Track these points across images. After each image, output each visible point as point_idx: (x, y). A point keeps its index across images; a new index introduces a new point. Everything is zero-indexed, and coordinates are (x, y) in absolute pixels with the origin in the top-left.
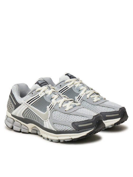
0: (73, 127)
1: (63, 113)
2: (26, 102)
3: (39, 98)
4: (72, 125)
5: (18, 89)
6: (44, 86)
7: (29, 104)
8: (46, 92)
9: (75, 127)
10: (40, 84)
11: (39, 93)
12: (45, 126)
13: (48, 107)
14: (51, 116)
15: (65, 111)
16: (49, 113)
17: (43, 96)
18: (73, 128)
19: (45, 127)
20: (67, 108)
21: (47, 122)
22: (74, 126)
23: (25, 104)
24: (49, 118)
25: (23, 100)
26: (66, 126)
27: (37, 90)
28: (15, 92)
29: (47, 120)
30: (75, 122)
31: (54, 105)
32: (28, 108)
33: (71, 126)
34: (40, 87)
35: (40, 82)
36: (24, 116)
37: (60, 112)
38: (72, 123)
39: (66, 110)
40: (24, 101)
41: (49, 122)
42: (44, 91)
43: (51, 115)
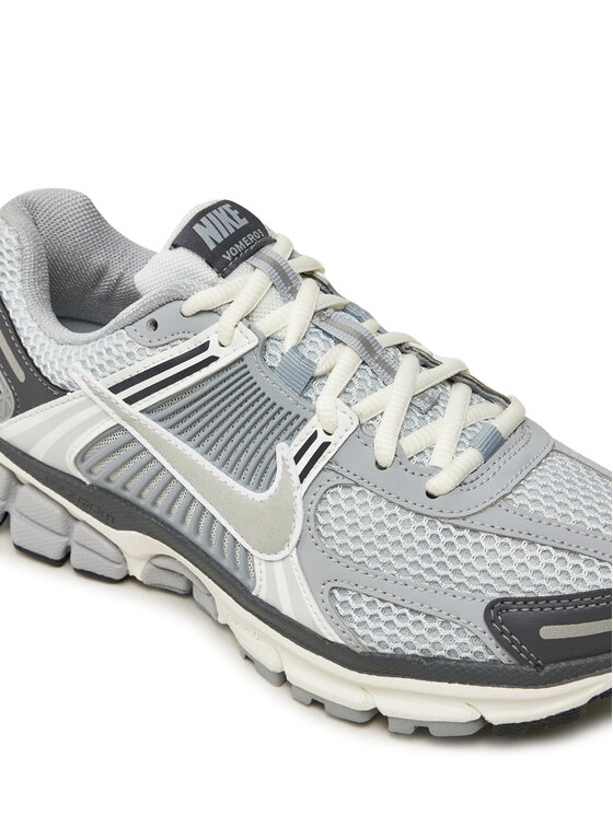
0: (497, 635)
1: (410, 516)
2: (103, 386)
3: (214, 367)
4: (489, 619)
5: (29, 255)
6: (244, 267)
7: (130, 400)
8: (265, 324)
9: (514, 642)
10: (212, 246)
11: (211, 333)
12: (261, 591)
13: (285, 451)
14: (311, 524)
15: (430, 496)
16: (299, 502)
17: (241, 359)
18: (492, 643)
19: (263, 596)
20: (437, 469)
21: (278, 567)
22: (503, 632)
23: (95, 398)
24: (294, 538)
25: (83, 362)
26: (436, 625)
27: (189, 306)
28: (11, 272)
29: (282, 554)
30: (515, 601)
31: (336, 441)
32: (118, 427)
33: (483, 626)
34: (211, 274)
35: (209, 234)
36: (90, 471)
37: (383, 504)
38: (491, 606)
39: (431, 491)
40: (89, 375)
41: (298, 573)
42: (247, 317)
43: (312, 520)
